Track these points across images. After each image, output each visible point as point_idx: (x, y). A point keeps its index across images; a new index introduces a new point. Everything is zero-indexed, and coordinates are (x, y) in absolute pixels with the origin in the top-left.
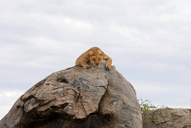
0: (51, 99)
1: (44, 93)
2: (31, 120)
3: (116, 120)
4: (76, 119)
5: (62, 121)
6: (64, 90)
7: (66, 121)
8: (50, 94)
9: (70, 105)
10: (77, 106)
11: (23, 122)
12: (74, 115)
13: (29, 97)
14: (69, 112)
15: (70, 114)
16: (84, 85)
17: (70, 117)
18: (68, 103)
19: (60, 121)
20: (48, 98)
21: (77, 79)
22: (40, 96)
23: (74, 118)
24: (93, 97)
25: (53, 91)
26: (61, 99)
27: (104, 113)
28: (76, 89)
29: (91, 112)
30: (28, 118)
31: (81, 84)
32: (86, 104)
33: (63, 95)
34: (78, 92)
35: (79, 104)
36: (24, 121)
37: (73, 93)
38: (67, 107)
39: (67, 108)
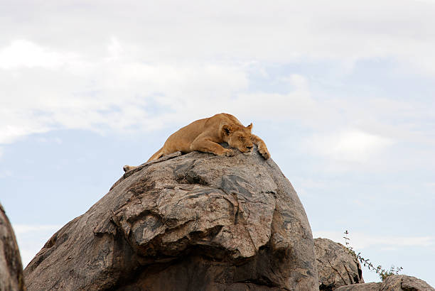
0: (189, 217)
1: (176, 206)
2: (141, 261)
3: (294, 260)
4: (240, 257)
5: (203, 262)
6: (210, 200)
7: (215, 263)
8: (187, 207)
9: (227, 229)
10: (239, 231)
11: (122, 264)
12: (237, 250)
13: (141, 213)
14: (227, 245)
15: (229, 248)
16: (241, 190)
17: (226, 254)
18: (222, 226)
19: (199, 263)
20: (183, 215)
21: (227, 177)
22: (169, 211)
23: (235, 256)
24: (261, 215)
25: (191, 202)
26: (207, 218)
27: (277, 247)
28: (229, 197)
29: (261, 245)
30: (133, 256)
31: (235, 186)
32: (251, 228)
33: (209, 210)
34: (235, 203)
35: (242, 227)
36: (124, 263)
37: (227, 205)
38: (220, 234)
39: (222, 236)
